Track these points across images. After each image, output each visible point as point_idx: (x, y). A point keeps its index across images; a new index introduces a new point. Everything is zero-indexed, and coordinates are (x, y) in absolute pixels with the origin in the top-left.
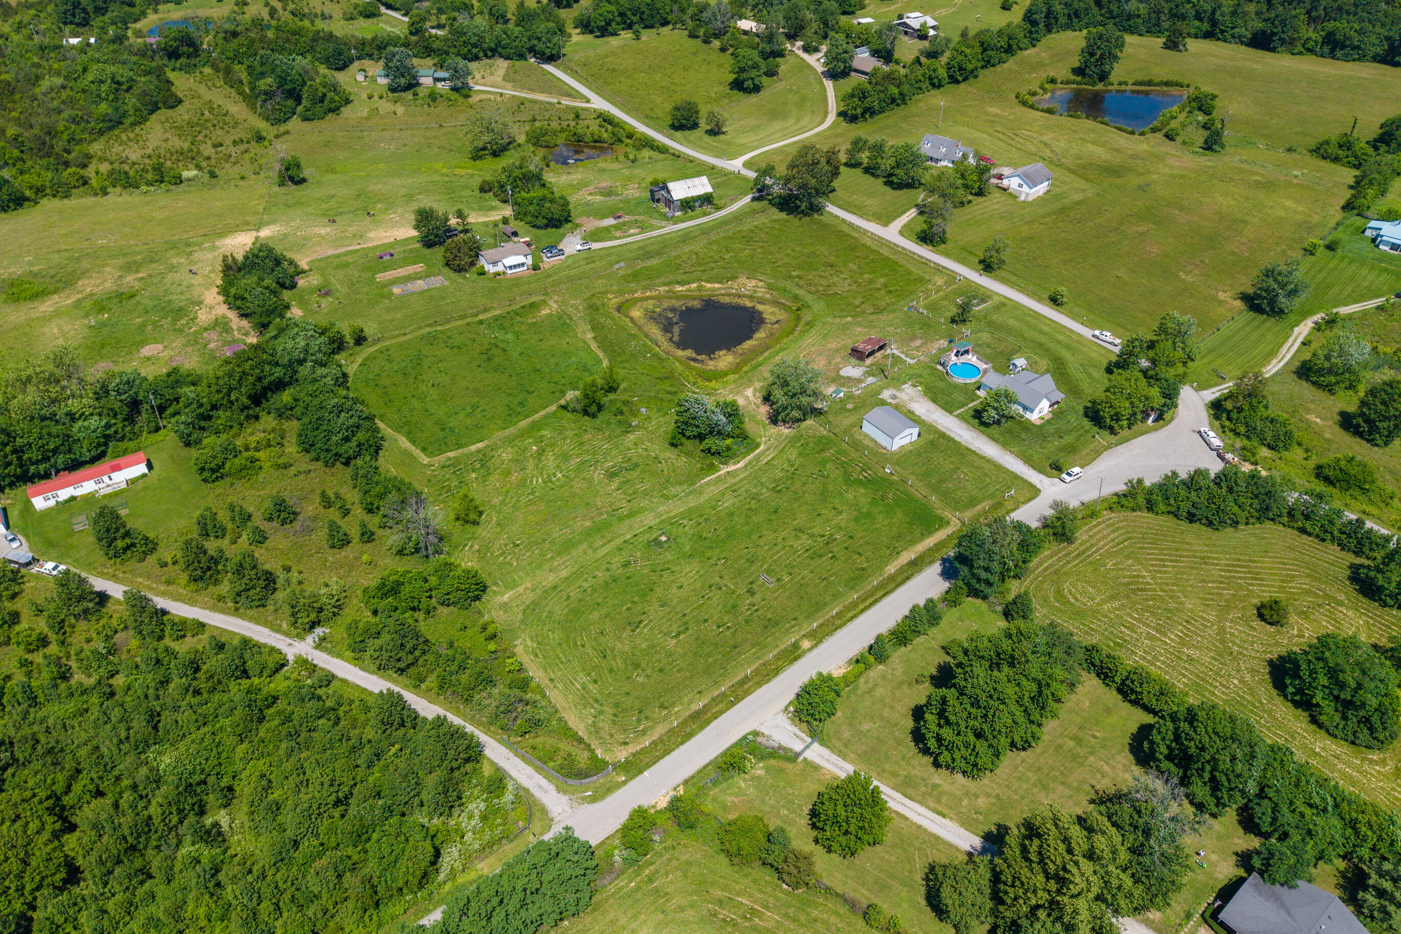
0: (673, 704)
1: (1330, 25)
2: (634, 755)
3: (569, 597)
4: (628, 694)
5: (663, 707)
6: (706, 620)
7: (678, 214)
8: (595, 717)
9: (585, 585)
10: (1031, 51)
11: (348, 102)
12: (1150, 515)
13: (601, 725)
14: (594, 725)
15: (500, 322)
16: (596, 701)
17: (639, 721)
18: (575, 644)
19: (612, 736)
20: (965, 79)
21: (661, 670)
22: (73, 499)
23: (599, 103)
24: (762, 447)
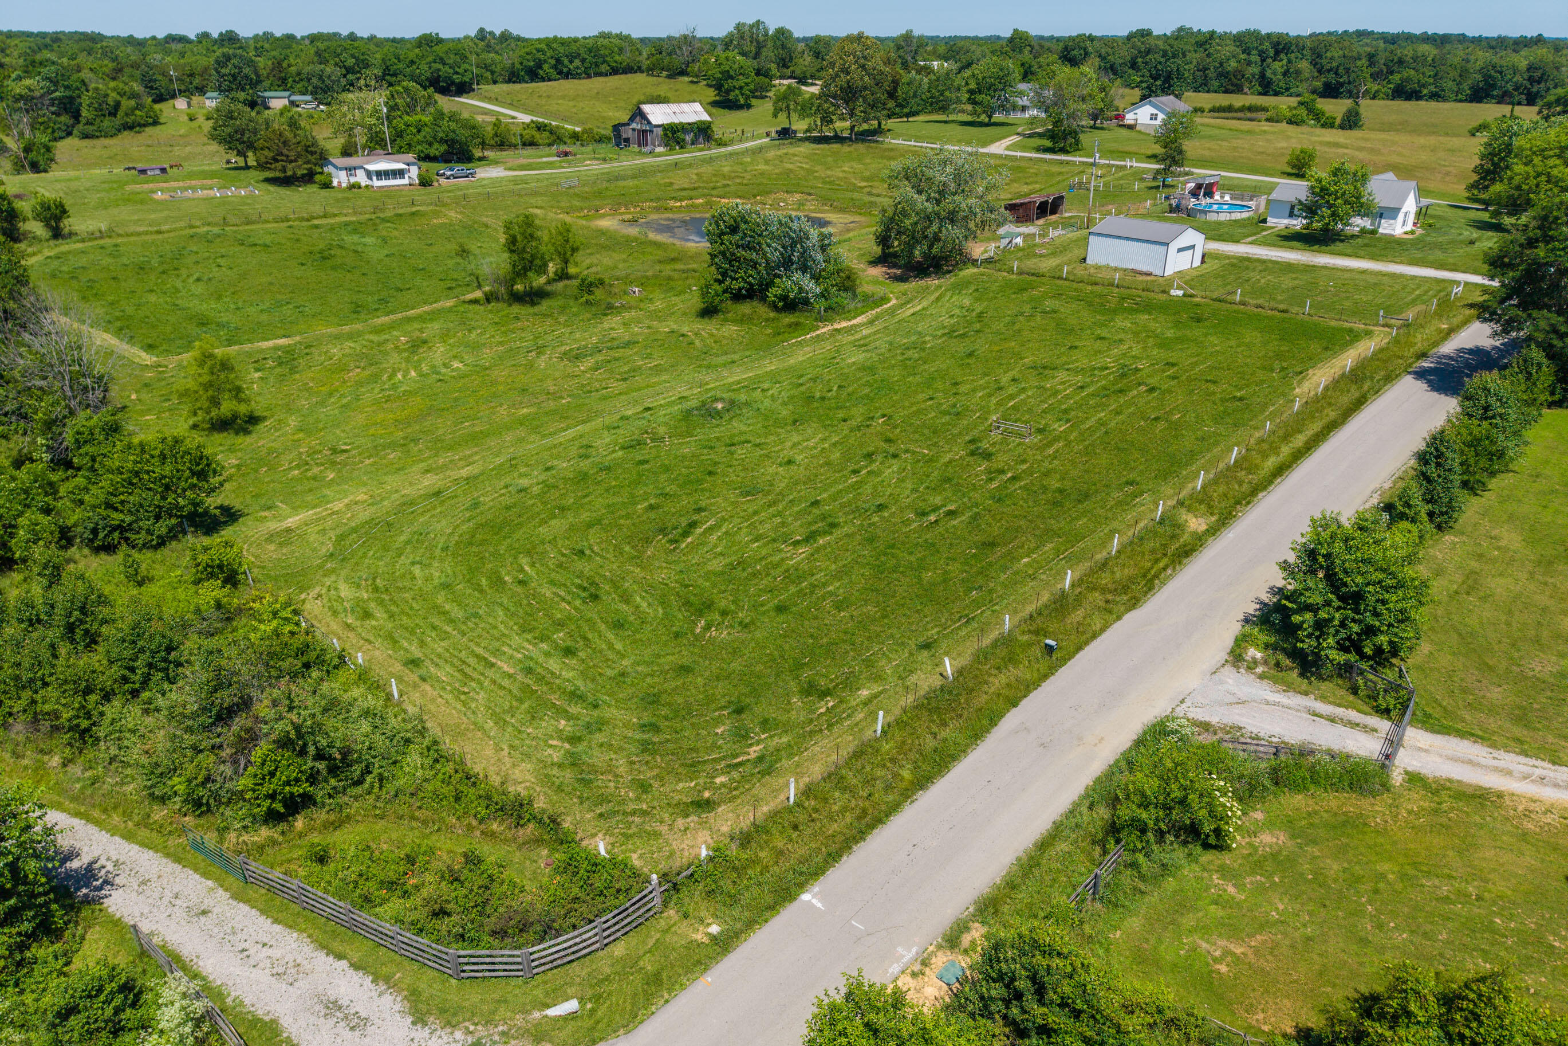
0: (850, 683)
2: (745, 839)
3: (476, 505)
4: (684, 670)
5: (812, 691)
6: (881, 507)
7: (660, 149)
8: (574, 740)
9: (524, 482)
11: (156, 123)
13: (598, 758)
14: (574, 762)
16: (575, 696)
17: (742, 736)
18: (498, 582)
19: (644, 787)
21: (781, 609)
23: (525, 118)
24: (894, 302)
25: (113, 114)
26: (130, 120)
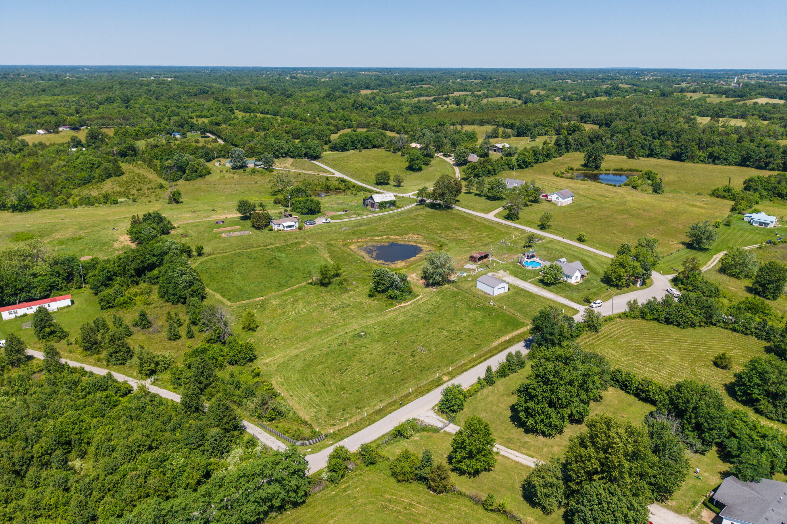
0: (364, 407)
1: (710, 150)
2: (339, 431)
3: (305, 360)
4: (337, 402)
5: (358, 408)
6: (386, 368)
7: (377, 210)
8: (316, 413)
9: (315, 354)
10: (560, 158)
11: (209, 173)
12: (643, 321)
13: (320, 416)
14: (316, 416)
15: (279, 250)
16: (318, 405)
17: (343, 415)
18: (307, 380)
19: (326, 421)
20: (527, 167)
21: (358, 391)
22: (25, 315)
23: (338, 175)
24: (420, 296)
25: (196, 172)
26: (201, 174)
